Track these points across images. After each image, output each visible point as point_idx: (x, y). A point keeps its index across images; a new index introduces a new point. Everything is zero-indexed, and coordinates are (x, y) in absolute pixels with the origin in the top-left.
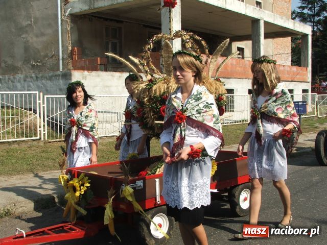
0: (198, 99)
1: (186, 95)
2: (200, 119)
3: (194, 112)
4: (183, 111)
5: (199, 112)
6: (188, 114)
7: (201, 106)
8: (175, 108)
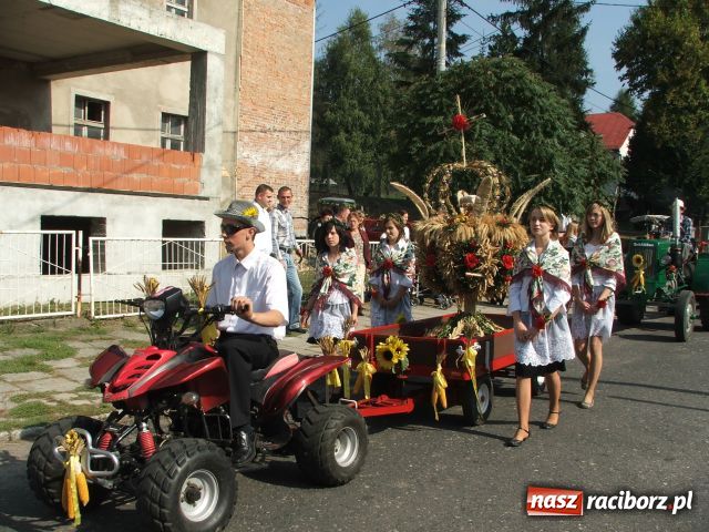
0: (554, 254)
1: (540, 249)
2: (556, 274)
3: (550, 266)
4: (540, 265)
5: (555, 266)
6: (544, 268)
7: (557, 260)
8: (530, 262)
